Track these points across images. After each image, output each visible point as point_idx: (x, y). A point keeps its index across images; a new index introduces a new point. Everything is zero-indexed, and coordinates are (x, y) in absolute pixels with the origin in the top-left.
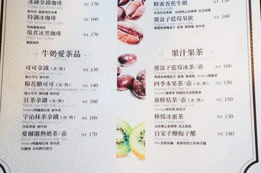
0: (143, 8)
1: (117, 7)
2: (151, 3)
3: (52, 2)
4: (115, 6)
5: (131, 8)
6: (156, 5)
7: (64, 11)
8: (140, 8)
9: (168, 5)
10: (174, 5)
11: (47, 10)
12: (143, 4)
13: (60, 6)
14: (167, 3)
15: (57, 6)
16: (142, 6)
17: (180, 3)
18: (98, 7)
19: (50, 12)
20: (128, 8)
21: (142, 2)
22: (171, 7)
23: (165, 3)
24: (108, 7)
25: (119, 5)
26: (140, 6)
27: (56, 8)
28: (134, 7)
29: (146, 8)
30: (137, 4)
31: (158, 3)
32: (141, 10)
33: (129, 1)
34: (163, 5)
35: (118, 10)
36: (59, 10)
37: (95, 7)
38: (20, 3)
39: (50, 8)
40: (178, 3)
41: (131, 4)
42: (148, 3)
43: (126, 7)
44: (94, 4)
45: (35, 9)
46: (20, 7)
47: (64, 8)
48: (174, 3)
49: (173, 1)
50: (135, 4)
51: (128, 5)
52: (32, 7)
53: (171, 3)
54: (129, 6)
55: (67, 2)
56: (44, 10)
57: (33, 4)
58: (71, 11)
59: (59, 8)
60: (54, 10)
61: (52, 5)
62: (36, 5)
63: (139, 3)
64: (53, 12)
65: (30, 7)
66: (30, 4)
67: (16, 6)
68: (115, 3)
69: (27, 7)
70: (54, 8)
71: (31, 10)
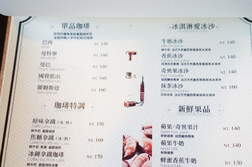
0: (149, 163)
1: (122, 161)
2: (158, 159)
3: (53, 154)
4: (119, 160)
5: (136, 163)
6: (163, 161)
7: (66, 164)
8: (146, 163)
9: (175, 162)
10: (183, 162)
11: (48, 163)
12: (149, 160)
13: (61, 158)
14: (175, 159)
15: (59, 158)
16: (148, 161)
17: (189, 160)
18: (102, 160)
19: (50, 164)
20: (133, 162)
21: (149, 156)
22: (179, 164)
23: (173, 160)
24: (113, 160)
25: (124, 159)
26: (146, 161)
27: (58, 160)
28: (140, 162)
29: (152, 164)
30: (143, 159)
31: (165, 159)
32: (147, 165)
33: (134, 155)
34: (170, 162)
35: (123, 165)
36: (61, 163)
37: (98, 160)
38: (20, 155)
39: (51, 160)
40: (187, 160)
41: (137, 159)
42: (154, 158)
43: (132, 161)
44: (97, 157)
45: (35, 162)
46: (20, 160)
47: (65, 161)
48: (182, 160)
49: (181, 158)
50: (141, 159)
51: (133, 159)
52: (32, 160)
53: (179, 160)
54: (135, 160)
55: (70, 153)
56: (45, 163)
57: (33, 157)
58: (73, 164)
59: (60, 160)
60: (55, 163)
61: (53, 157)
62: (37, 157)
63: (145, 158)
64: (53, 165)
65: (30, 160)
66: (30, 156)
67: (16, 159)
68: (120, 156)
69: (26, 160)
70: (56, 161)
71: (31, 162)
